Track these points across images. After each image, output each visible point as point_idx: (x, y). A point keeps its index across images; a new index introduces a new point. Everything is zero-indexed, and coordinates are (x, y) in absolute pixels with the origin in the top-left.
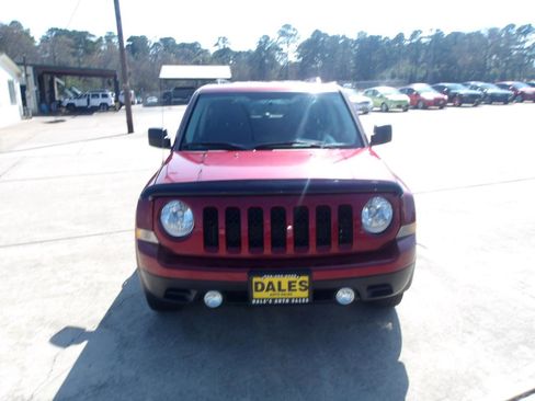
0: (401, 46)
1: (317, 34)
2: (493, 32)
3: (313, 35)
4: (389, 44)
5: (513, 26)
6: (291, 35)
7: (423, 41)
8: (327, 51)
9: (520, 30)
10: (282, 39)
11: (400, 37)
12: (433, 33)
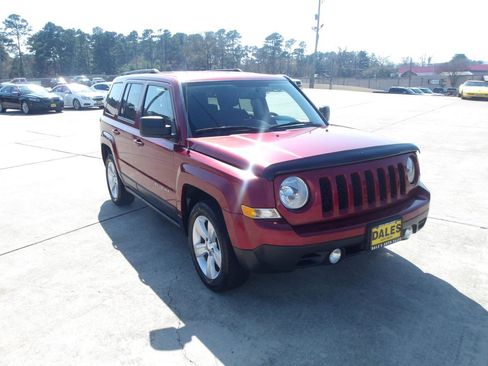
0: (135, 43)
1: (50, 26)
2: (209, 35)
3: (46, 28)
4: (123, 40)
5: (223, 31)
6: (21, 27)
7: (154, 39)
8: (62, 45)
9: (228, 34)
10: (9, 30)
11: (133, 35)
12: (162, 33)
